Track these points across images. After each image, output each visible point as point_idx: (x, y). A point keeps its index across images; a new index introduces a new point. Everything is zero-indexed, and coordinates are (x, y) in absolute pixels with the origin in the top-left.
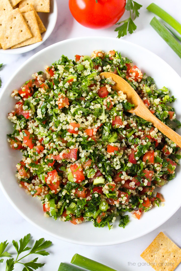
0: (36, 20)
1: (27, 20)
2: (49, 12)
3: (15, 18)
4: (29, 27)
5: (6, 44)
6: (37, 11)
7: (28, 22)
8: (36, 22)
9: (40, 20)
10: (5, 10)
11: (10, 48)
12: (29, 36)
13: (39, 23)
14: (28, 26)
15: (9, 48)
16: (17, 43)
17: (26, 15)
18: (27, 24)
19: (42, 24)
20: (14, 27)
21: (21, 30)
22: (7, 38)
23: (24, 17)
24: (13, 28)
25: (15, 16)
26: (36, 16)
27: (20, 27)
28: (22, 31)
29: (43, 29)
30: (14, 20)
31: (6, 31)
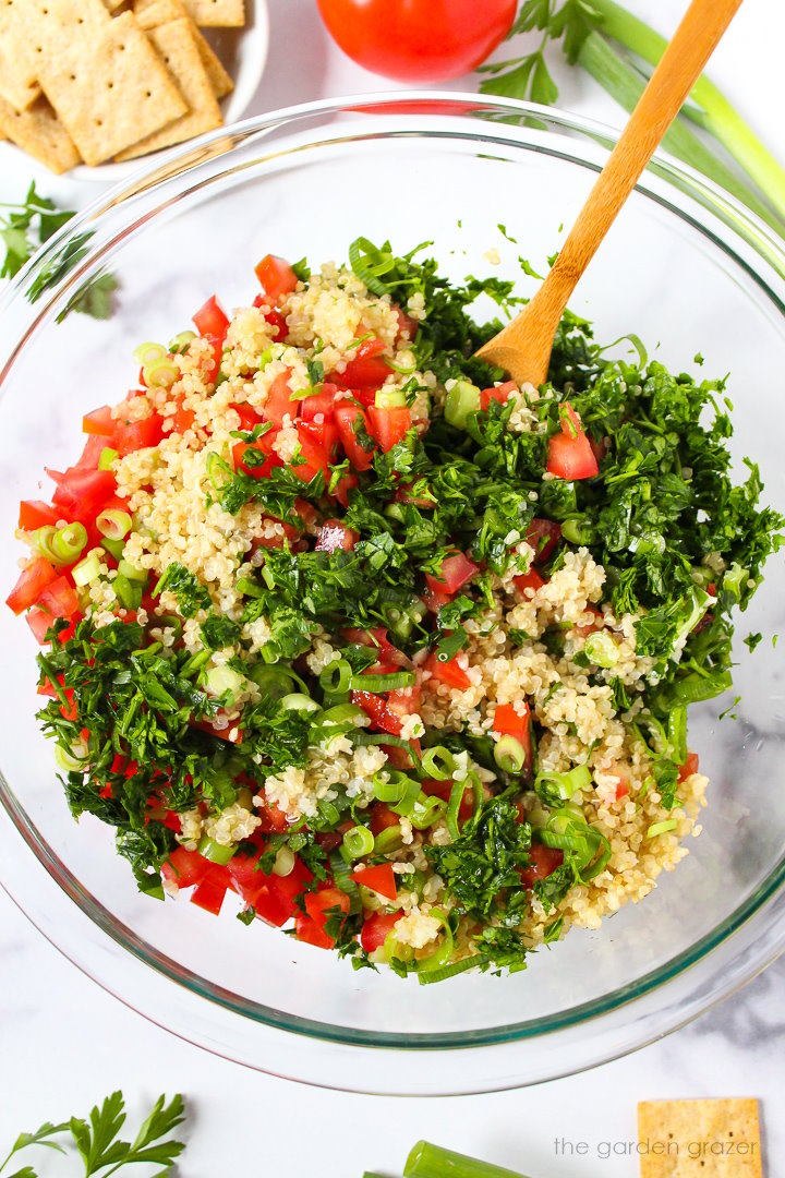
0: (196, 50)
1: (166, 55)
2: (242, 24)
3: (123, 48)
4: (174, 80)
5: (98, 145)
6: (200, 23)
7: (167, 60)
8: (197, 58)
9: (210, 53)
10: (81, 21)
11: (111, 161)
12: (177, 110)
13: (206, 63)
14: (171, 74)
15: (107, 157)
16: (135, 139)
17: (160, 34)
18: (165, 66)
19: (217, 64)
20: (122, 81)
21: (146, 91)
22: (100, 123)
23: (152, 42)
24: (116, 87)
25: (119, 40)
26: (194, 38)
27: (141, 80)
28: (149, 94)
29: (222, 85)
30: (118, 55)
31: (92, 98)
